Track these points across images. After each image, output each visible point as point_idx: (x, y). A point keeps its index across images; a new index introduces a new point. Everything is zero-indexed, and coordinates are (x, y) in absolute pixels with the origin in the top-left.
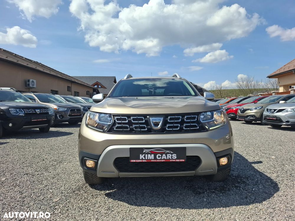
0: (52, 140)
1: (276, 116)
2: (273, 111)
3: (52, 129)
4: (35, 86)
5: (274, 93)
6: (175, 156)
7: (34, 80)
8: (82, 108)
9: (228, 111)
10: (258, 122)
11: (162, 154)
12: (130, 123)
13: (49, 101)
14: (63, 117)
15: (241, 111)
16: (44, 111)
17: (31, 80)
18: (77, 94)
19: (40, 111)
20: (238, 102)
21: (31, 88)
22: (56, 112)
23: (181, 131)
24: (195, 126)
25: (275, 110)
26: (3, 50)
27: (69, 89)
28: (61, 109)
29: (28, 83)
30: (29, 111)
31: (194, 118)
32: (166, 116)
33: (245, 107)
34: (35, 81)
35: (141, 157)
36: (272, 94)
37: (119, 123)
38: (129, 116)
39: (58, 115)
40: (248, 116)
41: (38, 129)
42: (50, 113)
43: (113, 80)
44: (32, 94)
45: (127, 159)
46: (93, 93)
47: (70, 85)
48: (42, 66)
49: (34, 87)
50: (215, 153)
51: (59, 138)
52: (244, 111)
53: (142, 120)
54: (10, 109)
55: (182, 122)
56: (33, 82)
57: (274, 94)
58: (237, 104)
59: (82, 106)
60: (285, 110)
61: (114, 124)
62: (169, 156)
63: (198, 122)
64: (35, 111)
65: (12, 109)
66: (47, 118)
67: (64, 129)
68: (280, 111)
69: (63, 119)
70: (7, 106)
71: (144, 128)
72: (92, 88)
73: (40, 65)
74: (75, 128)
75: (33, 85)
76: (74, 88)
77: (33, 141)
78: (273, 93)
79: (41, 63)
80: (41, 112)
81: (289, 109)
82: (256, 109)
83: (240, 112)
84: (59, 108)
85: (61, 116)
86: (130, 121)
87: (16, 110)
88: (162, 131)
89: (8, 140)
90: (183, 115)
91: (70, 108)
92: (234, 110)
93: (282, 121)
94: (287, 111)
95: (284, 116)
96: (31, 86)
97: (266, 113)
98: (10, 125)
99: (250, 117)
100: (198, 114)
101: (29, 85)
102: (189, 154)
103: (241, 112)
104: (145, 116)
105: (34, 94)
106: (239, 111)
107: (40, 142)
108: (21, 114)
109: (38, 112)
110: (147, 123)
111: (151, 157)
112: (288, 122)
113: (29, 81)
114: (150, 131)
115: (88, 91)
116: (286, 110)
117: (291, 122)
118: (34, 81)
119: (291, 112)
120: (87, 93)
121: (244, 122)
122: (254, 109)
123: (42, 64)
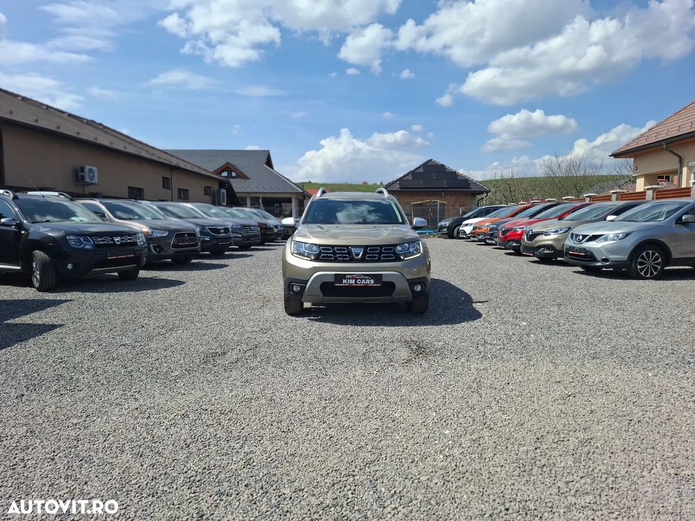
0: (148, 295)
1: (585, 249)
2: (581, 237)
3: (143, 274)
4: (96, 181)
5: (615, 195)
6: (372, 281)
7: (92, 168)
8: (198, 230)
9: (507, 234)
10: (559, 259)
11: (362, 279)
12: (334, 253)
13: (131, 215)
14: (161, 249)
15: (527, 237)
16: (127, 240)
17: (87, 168)
18: (184, 196)
19: (122, 240)
20: (532, 216)
21: (89, 185)
22: (149, 238)
23: (379, 260)
24: (392, 257)
25: (584, 236)
26: (20, 98)
27: (166, 183)
28: (158, 234)
29: (82, 174)
30: (102, 241)
31: (391, 249)
32: (366, 247)
33: (536, 228)
34: (95, 169)
35: (344, 281)
36: (611, 196)
37: (324, 253)
38: (333, 246)
39: (151, 246)
40: (540, 247)
41: (116, 274)
42: (139, 244)
43: (265, 160)
44: (97, 202)
45: (332, 283)
46: (220, 191)
47: (168, 175)
48: (106, 132)
49: (93, 182)
50: (407, 280)
51: (159, 291)
52: (532, 237)
53: (345, 250)
54: (67, 237)
55: (381, 253)
56: (91, 171)
57: (614, 197)
58: (527, 220)
59: (197, 225)
60: (601, 238)
61: (320, 253)
62: (368, 281)
63: (395, 253)
64: (114, 241)
65: (71, 237)
66: (134, 254)
67: (164, 272)
68: (594, 238)
69: (162, 253)
70: (59, 230)
71: (347, 257)
72: (216, 179)
73: (100, 129)
74: (186, 272)
75: (92, 178)
76: (178, 182)
77: (114, 296)
78: (613, 193)
79: (101, 124)
80: (124, 241)
81: (611, 234)
82: (556, 231)
83: (526, 239)
84: (152, 232)
85: (159, 247)
86: (334, 251)
87: (79, 239)
88: (362, 260)
89: (68, 295)
90: (381, 246)
91: (175, 231)
92: (519, 232)
93: (595, 260)
94: (606, 239)
95: (599, 249)
96: (87, 180)
97: (569, 243)
98: (70, 266)
99: (544, 250)
100: (395, 246)
101: (83, 177)
102: (384, 279)
103: (528, 239)
104: (347, 247)
105: (101, 202)
106: (525, 237)
107: (127, 297)
108: (87, 247)
109: (118, 241)
110: (349, 253)
111: (352, 282)
112: (606, 260)
113: (82, 169)
114: (352, 260)
115: (208, 187)
116: (604, 236)
117: (612, 261)
118: (94, 171)
119: (613, 240)
120: (205, 191)
121: (535, 259)
122: (553, 232)
123: (105, 127)
